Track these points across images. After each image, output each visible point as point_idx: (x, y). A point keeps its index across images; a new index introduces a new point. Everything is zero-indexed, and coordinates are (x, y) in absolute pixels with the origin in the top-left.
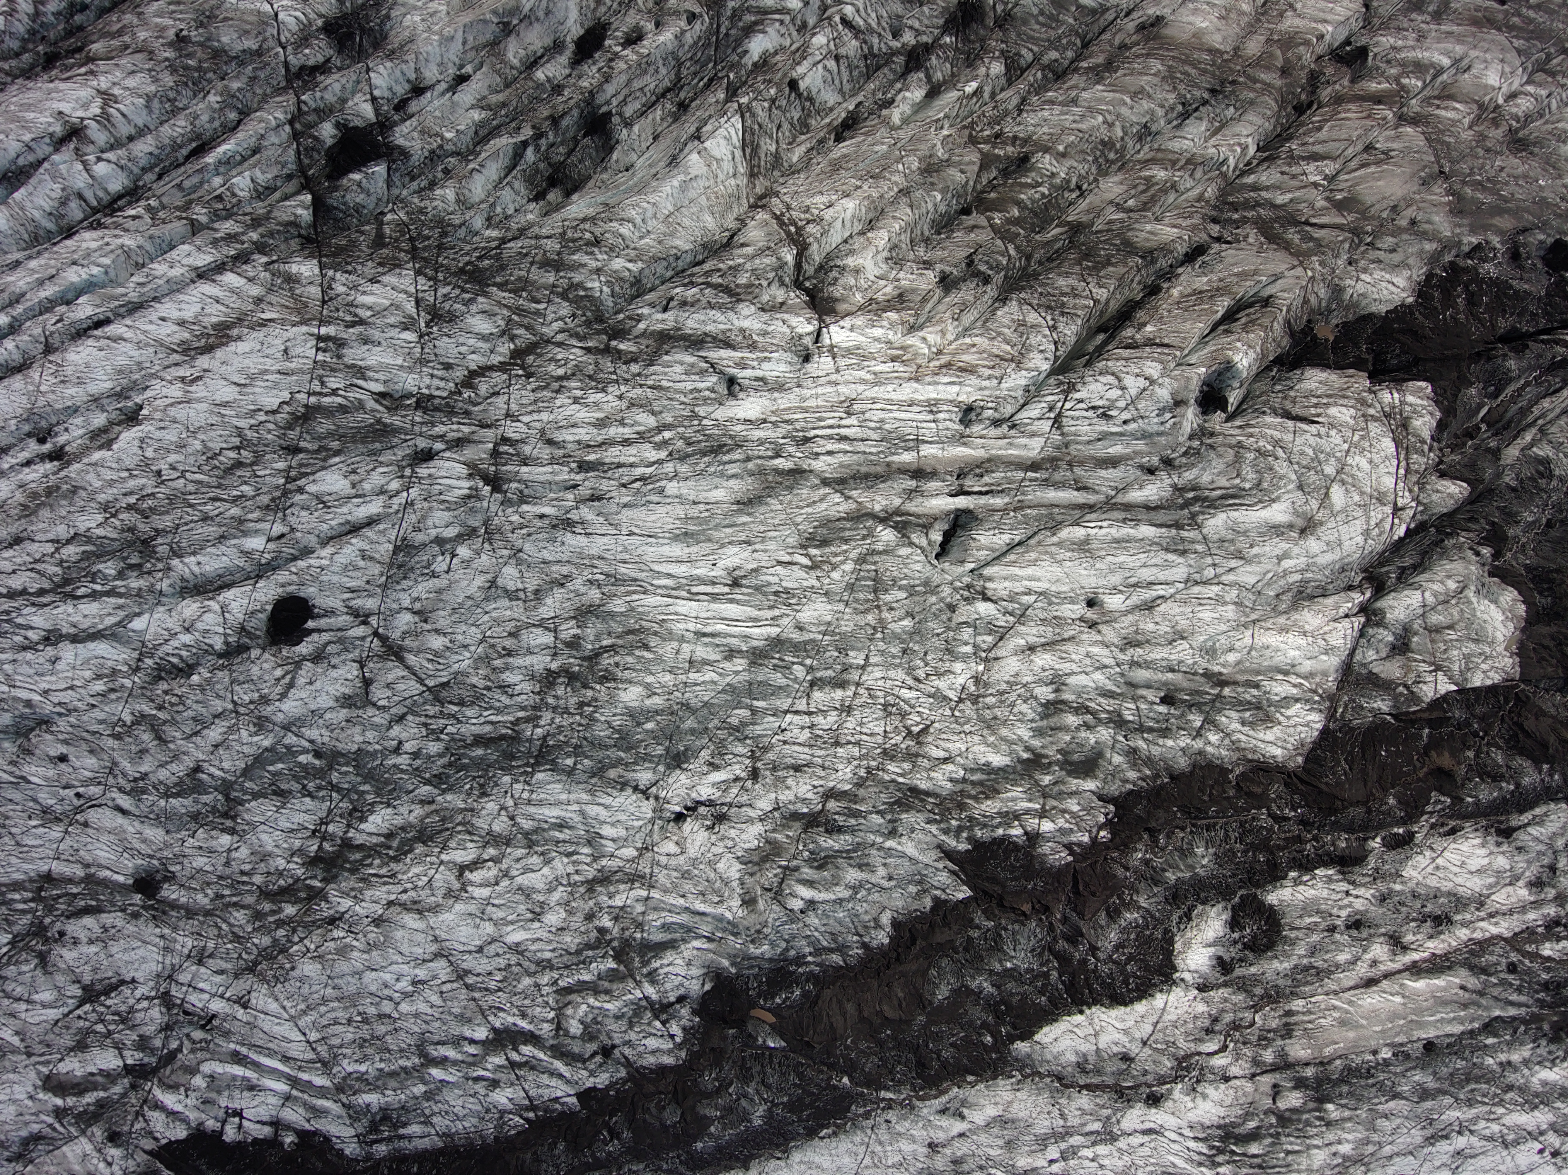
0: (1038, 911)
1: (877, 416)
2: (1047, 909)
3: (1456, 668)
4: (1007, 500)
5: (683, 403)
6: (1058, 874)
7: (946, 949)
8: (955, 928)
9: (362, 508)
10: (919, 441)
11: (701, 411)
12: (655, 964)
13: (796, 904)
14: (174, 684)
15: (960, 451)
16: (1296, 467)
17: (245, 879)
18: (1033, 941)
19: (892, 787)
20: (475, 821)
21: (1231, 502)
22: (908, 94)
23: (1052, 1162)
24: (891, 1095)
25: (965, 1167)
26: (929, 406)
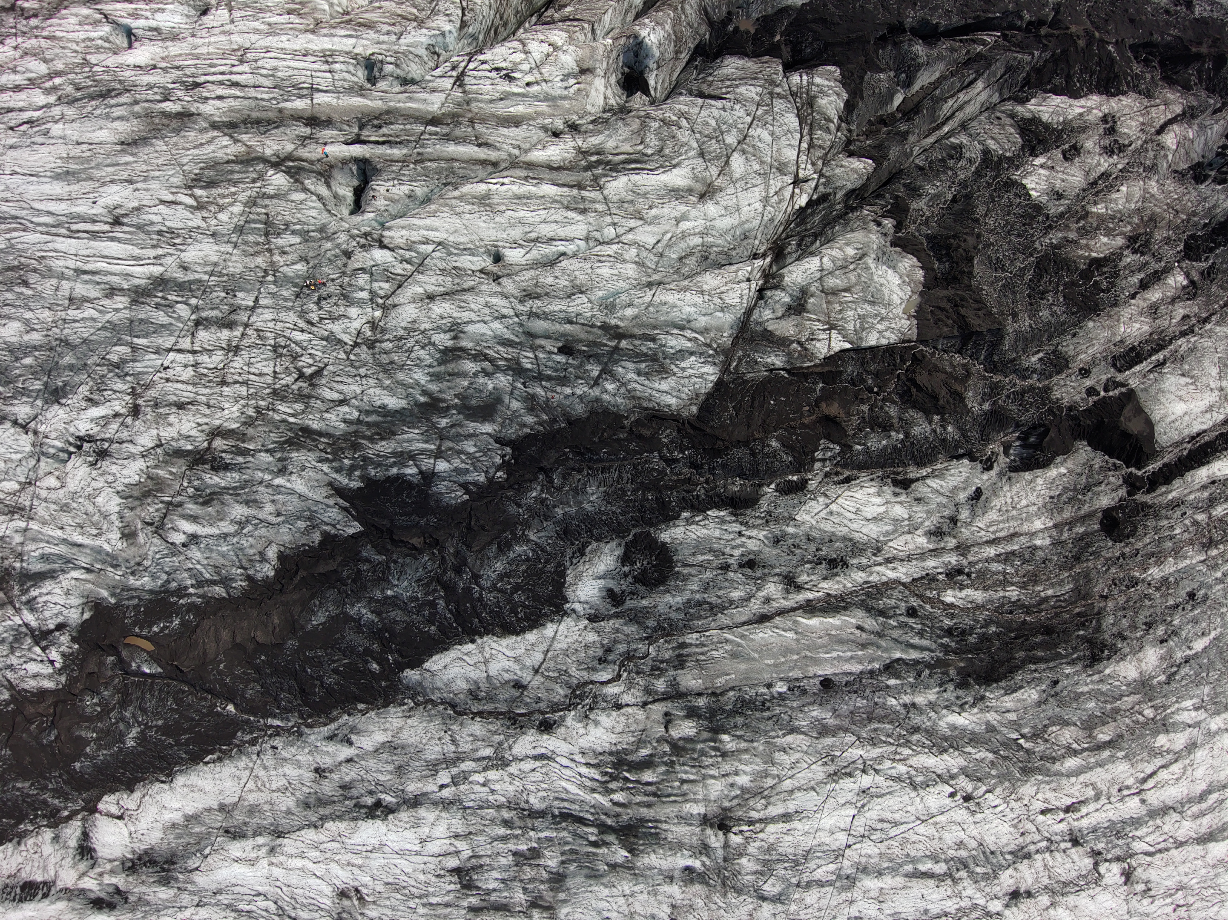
0: (430, 546)
1: (271, 64)
2: (439, 544)
3: (851, 327)
4: (405, 151)
5: (76, 51)
6: (453, 512)
7: (333, 580)
10: (313, 90)
11: (93, 59)
12: (34, 593)
13: (179, 538)
15: (357, 101)
16: (698, 136)
18: (421, 573)
19: (283, 427)
21: (633, 166)
23: (442, 787)
24: (278, 723)
25: (354, 792)
26: (324, 56)
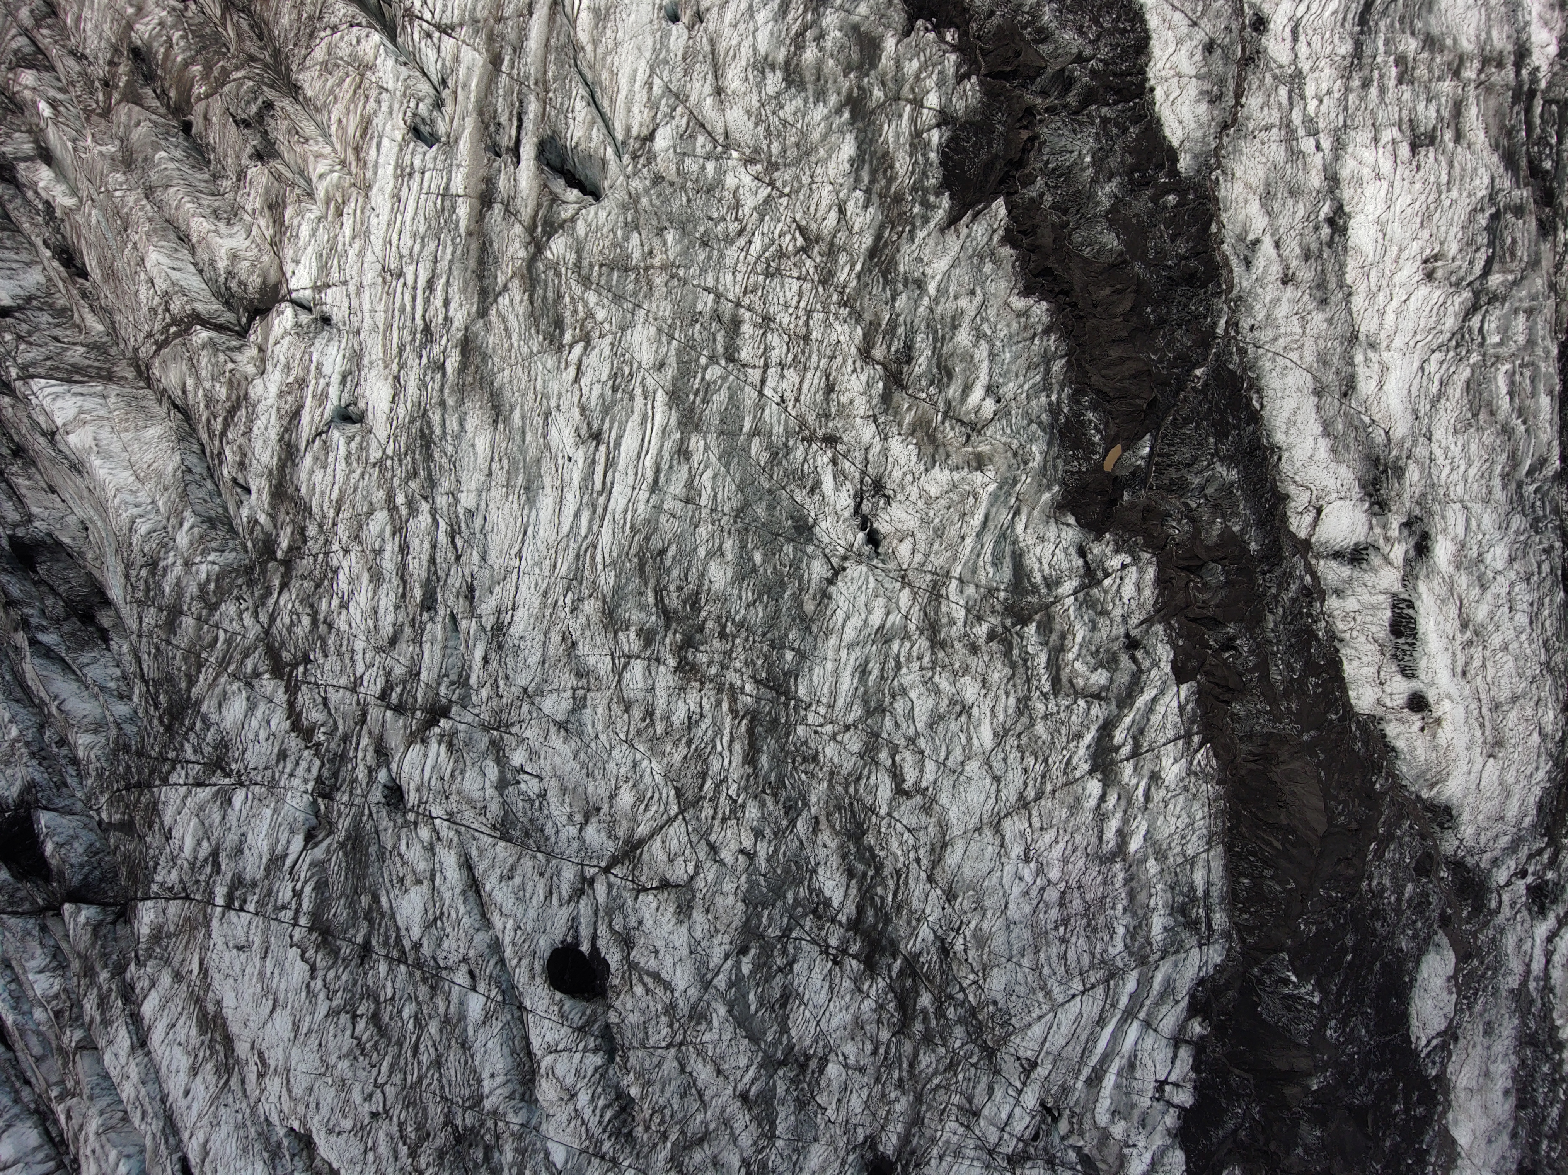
0: (1031, 123)
1: (407, 240)
2: (1030, 111)
4: (532, 98)
5: (363, 474)
6: (991, 94)
7: (1061, 232)
8: (1038, 219)
9: (448, 874)
10: (446, 194)
11: (375, 454)
12: (1038, 578)
13: (989, 406)
14: (639, 1117)
15: (464, 146)
17: (882, 1050)
18: (1065, 131)
19: (866, 279)
20: (845, 772)
22: (42, 184)
23: (1318, 148)
24: (1223, 321)
25: (1314, 246)
26: (402, 176)
